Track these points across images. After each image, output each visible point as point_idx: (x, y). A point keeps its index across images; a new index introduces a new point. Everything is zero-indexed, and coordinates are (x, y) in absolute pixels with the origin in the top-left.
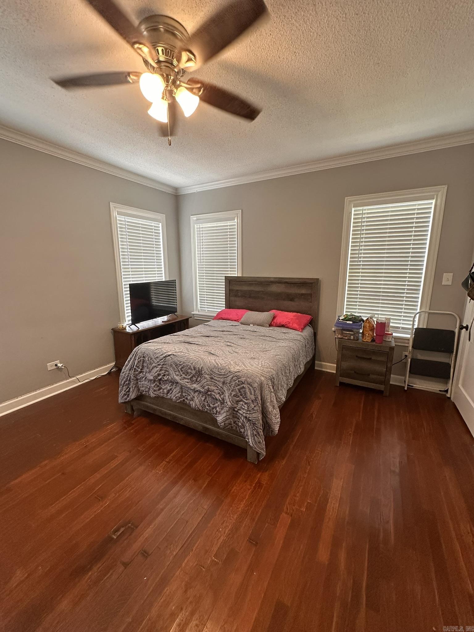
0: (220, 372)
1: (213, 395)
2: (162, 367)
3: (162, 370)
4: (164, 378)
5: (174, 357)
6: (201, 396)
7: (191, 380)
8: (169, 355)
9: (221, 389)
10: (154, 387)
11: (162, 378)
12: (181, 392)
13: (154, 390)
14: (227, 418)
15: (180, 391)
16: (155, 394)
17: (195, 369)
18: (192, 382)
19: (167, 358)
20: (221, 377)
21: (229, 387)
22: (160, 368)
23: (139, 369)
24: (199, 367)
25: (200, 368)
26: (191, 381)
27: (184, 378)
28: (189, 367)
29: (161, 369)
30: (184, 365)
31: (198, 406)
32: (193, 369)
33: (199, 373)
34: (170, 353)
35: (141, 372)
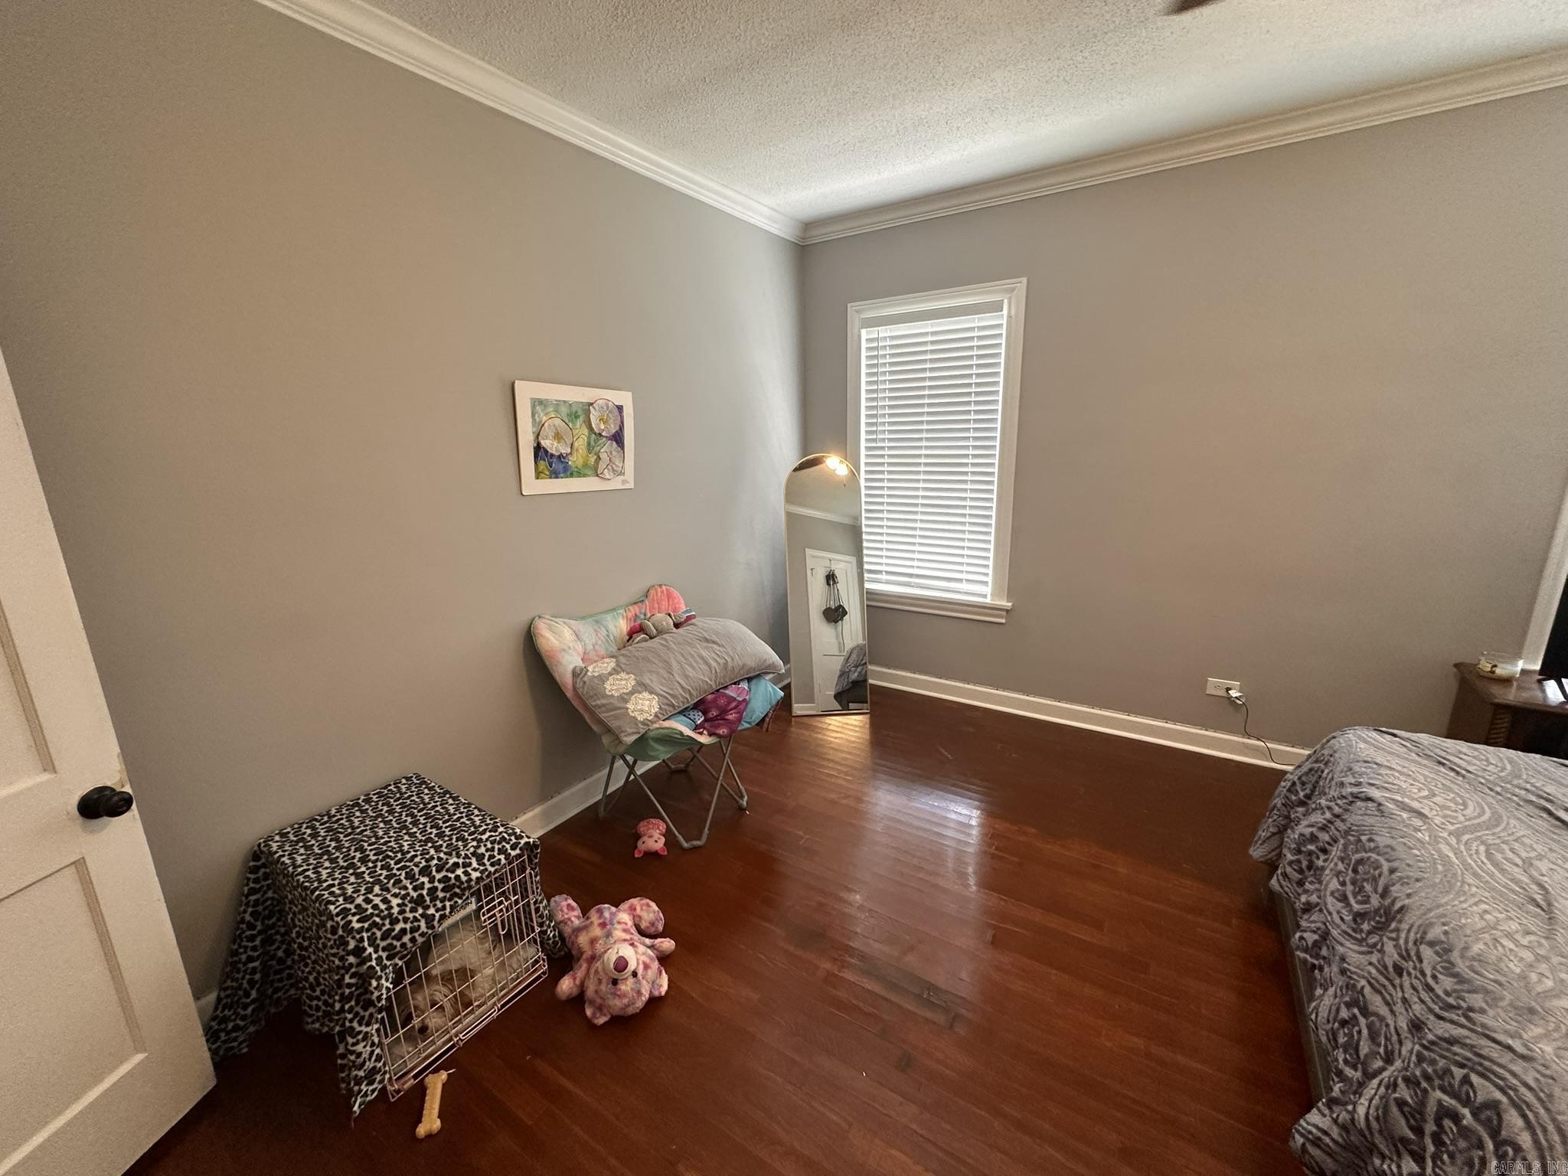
0: (1434, 977)
1: (1357, 1028)
2: (1330, 822)
3: (1328, 832)
4: (1318, 858)
5: (1376, 813)
6: (1347, 999)
7: (1355, 920)
8: (1369, 799)
9: (1395, 1038)
10: (1291, 863)
11: (1315, 855)
12: (1320, 936)
13: (1285, 872)
14: (1319, 1139)
15: (1319, 929)
16: (1281, 887)
17: (1385, 894)
18: (1354, 930)
19: (1359, 803)
20: (1424, 995)
21: (1414, 1058)
22: (1325, 822)
23: (1303, 790)
24: (1395, 899)
25: (1398, 905)
26: (1354, 926)
27: (1344, 899)
28: (1377, 872)
29: (1325, 825)
30: (1369, 858)
31: (1319, 1018)
32: (1380, 889)
33: (1387, 917)
34: (1375, 793)
35: (1302, 803)
